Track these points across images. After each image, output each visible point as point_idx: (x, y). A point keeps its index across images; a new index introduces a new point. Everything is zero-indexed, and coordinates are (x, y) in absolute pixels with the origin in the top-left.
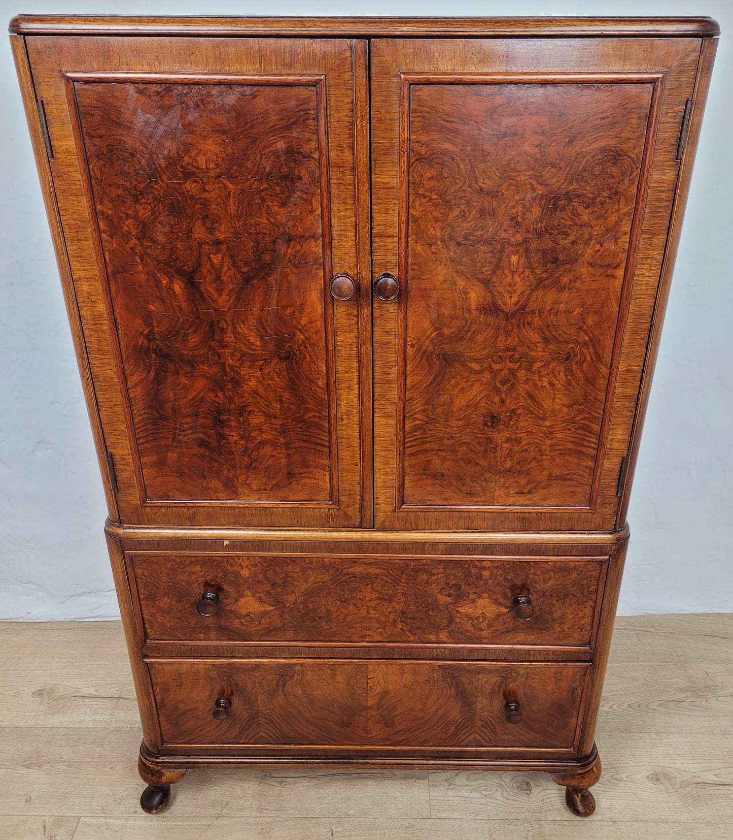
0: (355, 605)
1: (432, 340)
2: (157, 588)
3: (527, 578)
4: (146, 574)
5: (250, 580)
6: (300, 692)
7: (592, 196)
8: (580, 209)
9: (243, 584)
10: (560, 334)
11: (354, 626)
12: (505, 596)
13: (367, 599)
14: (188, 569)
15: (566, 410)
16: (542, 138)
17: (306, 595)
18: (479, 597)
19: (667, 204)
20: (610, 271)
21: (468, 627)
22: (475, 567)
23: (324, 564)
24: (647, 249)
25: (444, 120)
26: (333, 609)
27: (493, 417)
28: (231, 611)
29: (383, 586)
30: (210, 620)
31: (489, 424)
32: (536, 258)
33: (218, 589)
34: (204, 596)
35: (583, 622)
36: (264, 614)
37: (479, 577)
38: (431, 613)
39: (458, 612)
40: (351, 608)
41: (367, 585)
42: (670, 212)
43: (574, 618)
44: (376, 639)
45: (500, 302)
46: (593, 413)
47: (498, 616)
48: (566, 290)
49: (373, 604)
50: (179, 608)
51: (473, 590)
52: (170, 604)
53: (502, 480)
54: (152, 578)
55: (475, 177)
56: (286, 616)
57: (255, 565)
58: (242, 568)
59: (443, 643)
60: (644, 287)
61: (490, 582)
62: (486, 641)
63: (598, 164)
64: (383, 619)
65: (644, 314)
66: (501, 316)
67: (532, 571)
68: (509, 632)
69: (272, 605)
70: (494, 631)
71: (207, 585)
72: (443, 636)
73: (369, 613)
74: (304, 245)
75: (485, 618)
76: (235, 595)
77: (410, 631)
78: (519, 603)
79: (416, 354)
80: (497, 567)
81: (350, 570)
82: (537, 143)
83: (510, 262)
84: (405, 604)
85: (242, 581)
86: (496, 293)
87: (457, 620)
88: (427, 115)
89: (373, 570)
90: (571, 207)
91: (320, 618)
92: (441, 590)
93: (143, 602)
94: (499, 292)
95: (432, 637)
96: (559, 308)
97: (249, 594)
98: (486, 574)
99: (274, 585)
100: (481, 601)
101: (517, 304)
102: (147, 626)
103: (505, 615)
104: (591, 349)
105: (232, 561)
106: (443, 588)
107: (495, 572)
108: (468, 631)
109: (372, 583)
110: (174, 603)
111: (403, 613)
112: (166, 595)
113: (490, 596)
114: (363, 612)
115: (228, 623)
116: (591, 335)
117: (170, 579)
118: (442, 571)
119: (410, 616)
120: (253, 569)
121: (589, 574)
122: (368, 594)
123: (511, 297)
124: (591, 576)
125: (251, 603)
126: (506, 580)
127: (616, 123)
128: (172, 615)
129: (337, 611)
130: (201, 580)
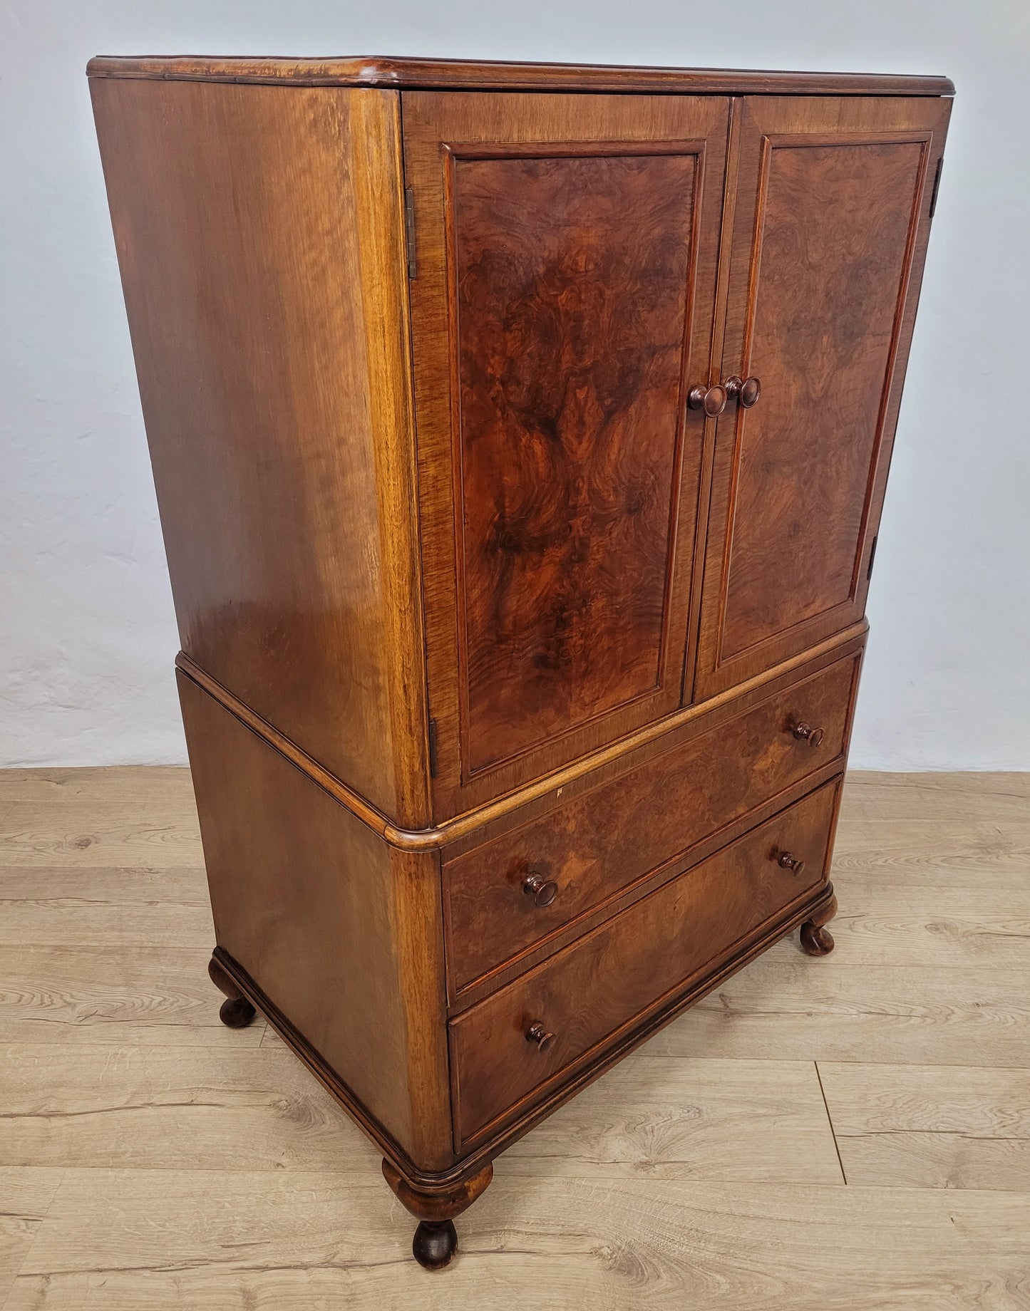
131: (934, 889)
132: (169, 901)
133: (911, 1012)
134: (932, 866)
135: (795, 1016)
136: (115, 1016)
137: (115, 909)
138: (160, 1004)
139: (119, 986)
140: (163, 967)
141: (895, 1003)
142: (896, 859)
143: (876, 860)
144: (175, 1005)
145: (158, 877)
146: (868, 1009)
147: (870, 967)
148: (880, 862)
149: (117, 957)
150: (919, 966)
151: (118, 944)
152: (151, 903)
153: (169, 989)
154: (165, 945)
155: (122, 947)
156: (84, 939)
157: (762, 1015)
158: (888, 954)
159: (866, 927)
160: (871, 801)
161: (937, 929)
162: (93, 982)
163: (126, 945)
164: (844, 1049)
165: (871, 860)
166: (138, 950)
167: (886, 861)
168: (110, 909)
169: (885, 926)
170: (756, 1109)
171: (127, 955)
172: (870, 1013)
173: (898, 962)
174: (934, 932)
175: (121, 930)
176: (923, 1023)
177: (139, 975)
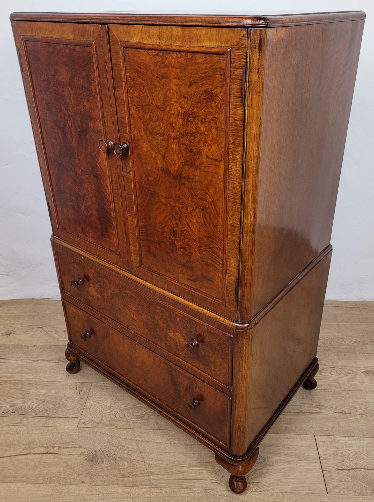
0: (128, 310)
1: (145, 182)
2: (65, 269)
7: (204, 117)
8: (199, 124)
10: (198, 194)
12: (187, 336)
15: (205, 239)
16: (178, 81)
19: (240, 128)
20: (217, 163)
21: (173, 345)
24: (234, 154)
25: (138, 67)
26: (121, 308)
27: (174, 232)
29: (138, 306)
30: (82, 292)
31: (173, 235)
32: (183, 147)
35: (224, 371)
36: (98, 299)
38: (157, 330)
39: (168, 335)
41: (132, 302)
42: (242, 133)
45: (170, 169)
46: (219, 246)
48: (198, 169)
51: (173, 326)
52: (69, 278)
53: (181, 269)
54: (63, 264)
55: (153, 98)
56: (105, 303)
60: (235, 177)
63: (204, 99)
64: (139, 323)
65: (237, 194)
66: (171, 176)
68: (191, 358)
74: (96, 122)
77: (150, 335)
79: (140, 187)
80: (182, 318)
81: (125, 291)
82: (177, 84)
83: (172, 147)
85: (90, 279)
86: (168, 163)
88: (132, 64)
90: (195, 123)
94: (169, 163)
96: (196, 179)
97: (93, 286)
99: (100, 285)
101: (177, 171)
102: (64, 285)
104: (213, 207)
106: (161, 318)
108: (173, 348)
112: (68, 274)
114: (132, 316)
116: (212, 199)
117: (68, 267)
118: (160, 309)
120: (93, 274)
121: (225, 342)
122: (133, 307)
123: (174, 167)
125: (93, 290)
127: (210, 76)
129: (122, 310)
131: (366, 355)
132: (42, 360)
133: (356, 412)
134: (365, 344)
135: (306, 414)
136: (17, 412)
137: (20, 363)
138: (36, 407)
139: (20, 398)
140: (38, 390)
141: (349, 408)
142: (350, 341)
143: (341, 341)
144: (43, 407)
145: (38, 349)
146: (338, 411)
147: (338, 391)
148: (343, 343)
149: (20, 386)
150: (360, 390)
151: (20, 379)
152: (34, 361)
153: (40, 400)
154: (40, 380)
155: (22, 381)
156: (7, 377)
157: (292, 413)
158: (346, 385)
159: (337, 372)
160: (340, 314)
161: (368, 373)
162: (9, 397)
163: (23, 380)
164: (327, 430)
165: (339, 341)
166: (28, 382)
167: (346, 342)
168: (18, 364)
169: (345, 372)
170: (289, 458)
171: (24, 384)
172: (338, 413)
173: (350, 389)
174: (366, 375)
175: (22, 373)
176: (361, 417)
177: (28, 394)
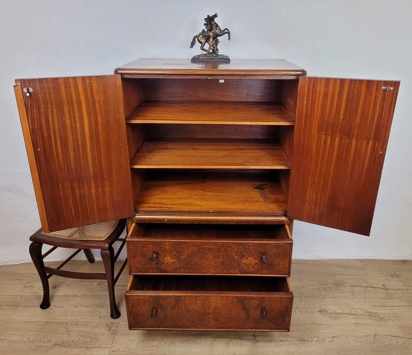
0: (205, 259)
2: (136, 253)
3: (265, 249)
4: (133, 248)
5: (169, 250)
6: (184, 307)
9: (166, 252)
11: (205, 267)
12: (258, 256)
13: (210, 257)
14: (147, 246)
17: (188, 256)
18: (249, 257)
21: (246, 268)
22: (247, 245)
23: (195, 244)
26: (198, 261)
28: (161, 262)
29: (216, 252)
30: (154, 265)
33: (158, 254)
34: (153, 256)
35: (286, 266)
36: (173, 263)
37: (249, 249)
38: (232, 263)
39: (242, 262)
40: (204, 260)
41: (210, 252)
43: (282, 264)
44: (213, 272)
47: (256, 264)
49: (212, 259)
50: (144, 261)
51: (247, 254)
52: (141, 259)
54: (135, 250)
56: (181, 264)
57: (171, 245)
58: (166, 246)
59: (237, 274)
61: (252, 251)
62: (252, 273)
64: (215, 265)
67: (267, 247)
68: (260, 270)
69: (176, 260)
70: (255, 270)
71: (154, 252)
72: (236, 271)
73: (210, 263)
75: (251, 264)
76: (164, 256)
77: (225, 269)
78: (263, 258)
80: (255, 246)
81: (204, 246)
84: (223, 259)
85: (166, 251)
87: (242, 265)
89: (212, 247)
91: (193, 264)
92: (235, 254)
93: (131, 259)
95: (233, 272)
97: (169, 255)
98: (251, 248)
99: (177, 252)
100: (249, 258)
102: (132, 268)
103: (258, 263)
105: (163, 243)
106: (236, 253)
107: (254, 247)
108: (245, 270)
109: (212, 252)
110: (142, 259)
111: (222, 263)
112: (139, 256)
113: (253, 256)
114: (208, 262)
115: (161, 266)
117: (141, 250)
118: (236, 247)
119: (225, 263)
120: (170, 246)
121: (287, 248)
122: (210, 255)
124: (287, 249)
125: (169, 259)
126: (258, 250)
128: (141, 263)
129: (199, 262)
130: (152, 250)
132: (81, 306)
133: (312, 340)
136: (64, 344)
137: (64, 309)
138: (78, 340)
139: (65, 334)
140: (79, 328)
142: (309, 289)
143: (303, 289)
144: (82, 341)
145: (78, 298)
147: (300, 325)
149: (65, 325)
151: (65, 320)
152: (75, 307)
153: (81, 335)
154: (80, 321)
155: (66, 322)
156: (54, 319)
158: (306, 321)
159: (299, 311)
161: (321, 312)
162: (57, 333)
163: (67, 321)
165: (301, 289)
166: (71, 323)
167: (306, 289)
168: (63, 309)
169: (305, 311)
171: (68, 324)
172: (300, 340)
175: (66, 316)
176: (316, 343)
177: (71, 331)
